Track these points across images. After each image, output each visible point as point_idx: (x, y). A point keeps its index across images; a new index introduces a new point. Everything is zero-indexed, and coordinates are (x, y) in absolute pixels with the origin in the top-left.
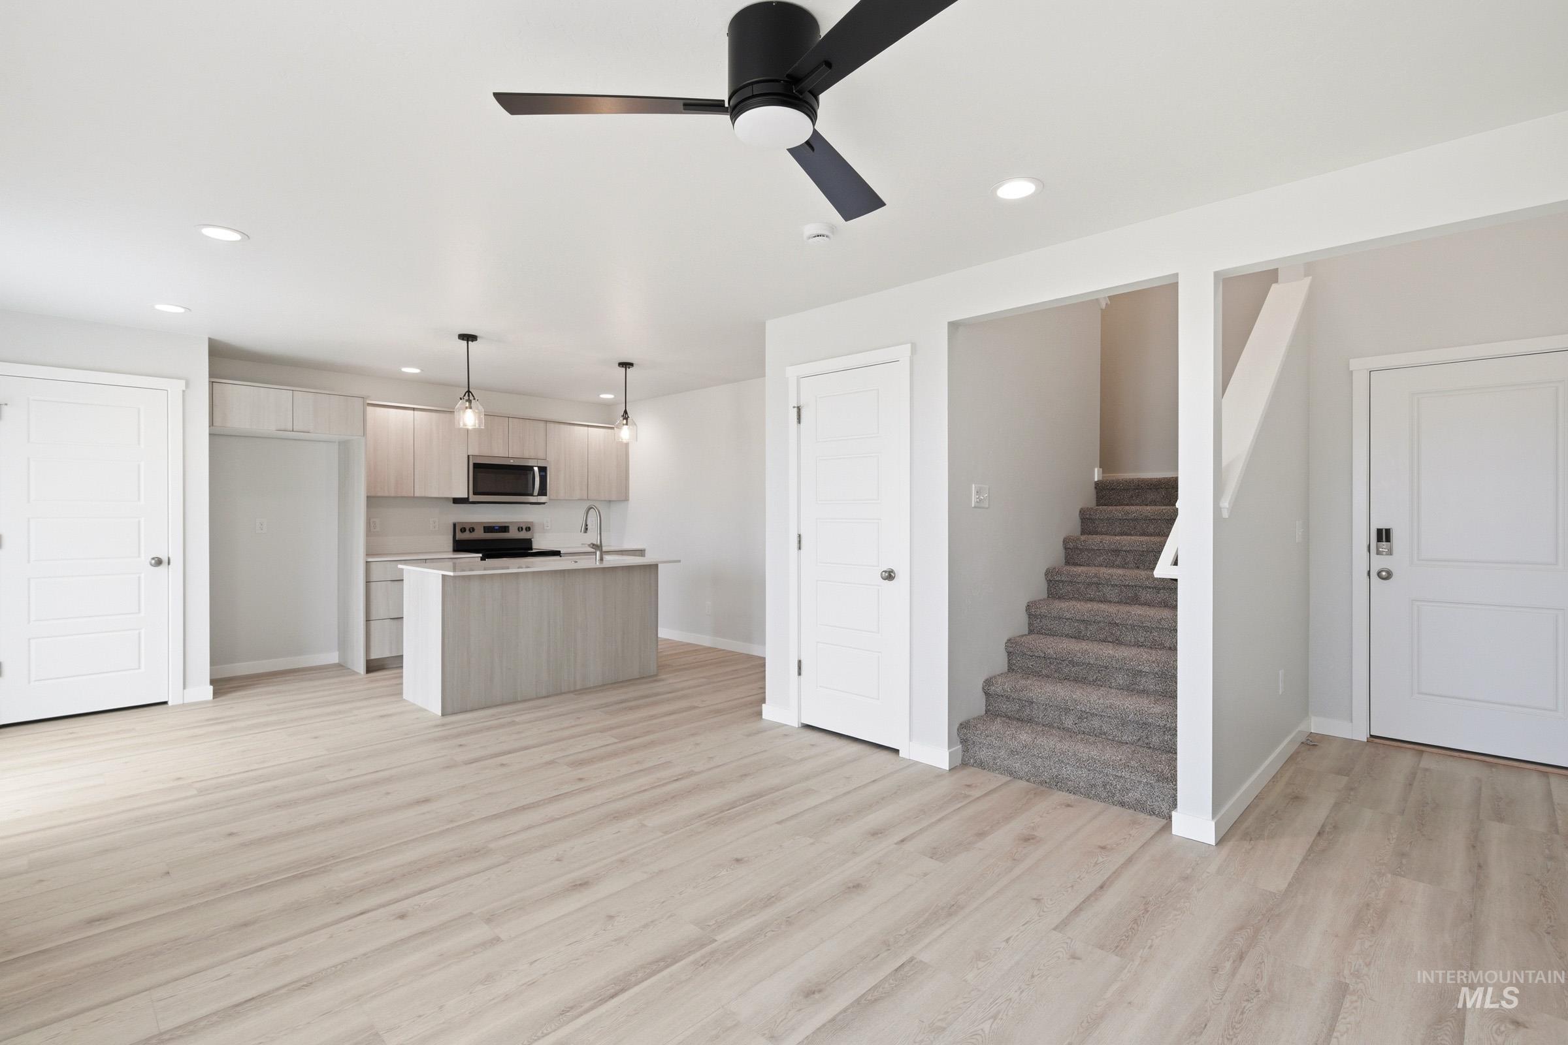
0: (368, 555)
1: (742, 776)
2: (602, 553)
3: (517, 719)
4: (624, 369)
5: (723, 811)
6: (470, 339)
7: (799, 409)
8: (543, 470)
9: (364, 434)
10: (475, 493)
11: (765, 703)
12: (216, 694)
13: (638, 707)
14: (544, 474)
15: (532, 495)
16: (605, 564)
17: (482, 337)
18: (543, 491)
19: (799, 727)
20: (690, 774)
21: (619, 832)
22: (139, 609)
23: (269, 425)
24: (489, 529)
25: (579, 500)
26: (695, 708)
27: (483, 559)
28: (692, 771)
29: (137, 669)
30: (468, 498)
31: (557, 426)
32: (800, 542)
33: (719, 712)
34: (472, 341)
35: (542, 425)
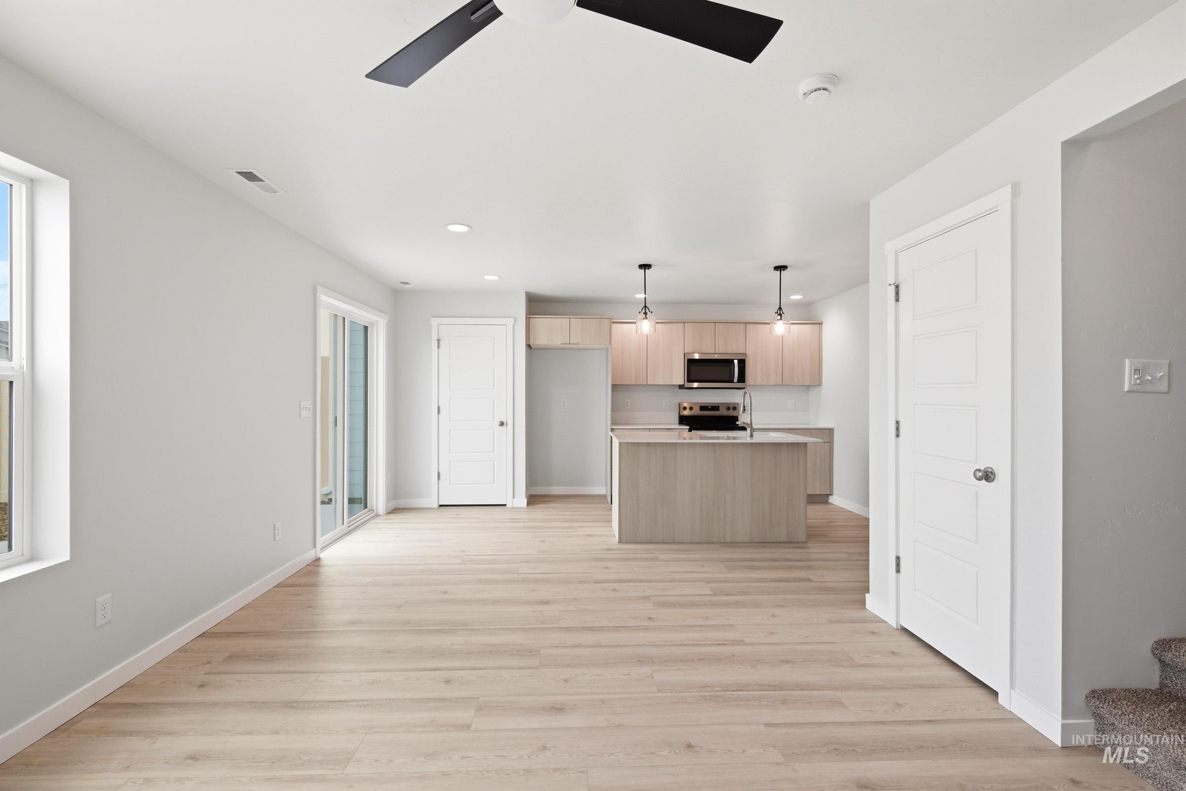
0: (613, 424)
1: (782, 661)
2: (753, 430)
3: (661, 557)
4: (779, 272)
5: (727, 690)
6: (647, 268)
7: (897, 287)
8: (742, 363)
9: (610, 343)
10: (688, 381)
11: (868, 591)
12: (529, 504)
13: (759, 568)
14: (741, 365)
15: (732, 382)
16: (755, 440)
17: (653, 265)
18: (742, 378)
19: (897, 629)
20: (740, 643)
21: (628, 675)
22: (494, 450)
23: (557, 340)
24: (703, 408)
25: (774, 385)
26: (809, 580)
27: (690, 430)
28: (743, 641)
29: (491, 484)
30: (684, 385)
31: (756, 326)
32: (898, 429)
33: (826, 590)
34: (649, 269)
35: (743, 326)
